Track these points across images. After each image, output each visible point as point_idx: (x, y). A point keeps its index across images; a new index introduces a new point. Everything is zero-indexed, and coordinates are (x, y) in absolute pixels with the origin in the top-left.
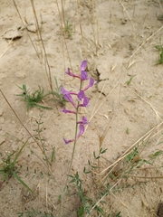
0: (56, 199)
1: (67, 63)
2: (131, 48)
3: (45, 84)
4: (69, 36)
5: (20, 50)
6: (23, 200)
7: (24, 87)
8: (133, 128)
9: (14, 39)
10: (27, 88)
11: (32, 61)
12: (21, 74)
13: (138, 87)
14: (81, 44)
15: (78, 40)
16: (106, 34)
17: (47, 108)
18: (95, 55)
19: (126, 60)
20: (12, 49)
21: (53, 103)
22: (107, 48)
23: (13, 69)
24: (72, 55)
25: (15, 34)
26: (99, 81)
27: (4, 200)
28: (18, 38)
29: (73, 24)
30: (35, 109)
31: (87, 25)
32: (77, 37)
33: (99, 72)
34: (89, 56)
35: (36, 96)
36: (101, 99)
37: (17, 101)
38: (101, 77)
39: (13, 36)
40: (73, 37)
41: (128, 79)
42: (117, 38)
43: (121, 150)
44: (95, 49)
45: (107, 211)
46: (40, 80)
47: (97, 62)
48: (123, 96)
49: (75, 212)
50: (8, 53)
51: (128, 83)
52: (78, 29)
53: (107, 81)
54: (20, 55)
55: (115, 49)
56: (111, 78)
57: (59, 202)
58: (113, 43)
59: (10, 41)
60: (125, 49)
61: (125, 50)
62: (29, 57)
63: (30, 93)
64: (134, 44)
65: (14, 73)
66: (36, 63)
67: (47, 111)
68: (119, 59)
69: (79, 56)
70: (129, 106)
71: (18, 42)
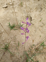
0: (20, 56)
2: (41, 9)
3: (15, 22)
4: (22, 6)
5: (7, 11)
6: (11, 57)
7: (9, 23)
8: (42, 35)
9: (6, 8)
10: (10, 23)
11: (11, 14)
12: (8, 19)
13: (44, 22)
14: (26, 8)
15: (25, 7)
16: (33, 4)
17: (16, 29)
18: (30, 12)
19: (40, 13)
20: (5, 11)
21: (18, 28)
22: (34, 9)
23: (6, 17)
24: (23, 12)
25: (6, 6)
26: (31, 20)
27: (6, 57)
28: (7, 7)
29: (23, 2)
30: (13, 30)
31: (27, 2)
32: (24, 6)
33: (32, 17)
34: (28, 12)
35: (13, 26)
36: (32, 26)
37: (7, 28)
38: (32, 19)
40: (23, 6)
42: (37, 5)
43: (38, 42)
44: (30, 10)
45: (35, 60)
46: (14, 21)
47: (31, 14)
48: (39, 25)
49: (25, 60)
50: (4, 12)
51: (41, 21)
52: (25, 3)
53: (34, 20)
54: (8, 13)
55: (36, 9)
56: (35, 19)
57: (21, 57)
58: (36, 7)
59: (4, 8)
60: (39, 9)
61: (40, 10)
62: (10, 13)
63: (11, 25)
64: (42, 7)
65: (6, 19)
66: (12, 15)
67: (16, 30)
68: (38, 13)
69: (25, 12)
70: (41, 28)
71: (7, 8)
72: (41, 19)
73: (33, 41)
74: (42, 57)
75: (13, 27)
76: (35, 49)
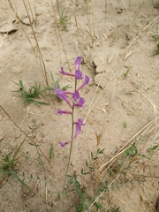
0: (56, 195)
1: (63, 55)
2: (128, 39)
3: (41, 79)
4: (65, 27)
5: (15, 44)
6: (23, 197)
7: (21, 82)
8: (130, 121)
9: (10, 33)
10: (24, 83)
11: (28, 55)
12: (18, 69)
13: (136, 79)
14: (77, 35)
15: (73, 32)
16: (102, 25)
17: (44, 104)
18: (91, 47)
19: (122, 51)
20: (8, 43)
21: (50, 98)
22: (103, 39)
23: (9, 65)
24: (67, 48)
25: (10, 28)
26: (96, 74)
27: (5, 198)
28: (14, 31)
29: (68, 15)
30: (32, 104)
31: (83, 15)
32: (72, 29)
33: (96, 64)
34: (85, 48)
35: (33, 92)
36: (98, 92)
37: (14, 98)
38: (98, 70)
39: (8, 30)
40: (69, 28)
41: (125, 70)
42: (113, 28)
43: (119, 145)
44: (91, 41)
45: (106, 207)
46: (36, 75)
47: (93, 55)
48: (120, 88)
49: (74, 209)
50: (3, 47)
51: (125, 75)
52: (73, 20)
53: (103, 74)
54: (16, 49)
55: (112, 39)
56: (108, 70)
57: (59, 198)
58: (109, 33)
59: (6, 35)
60: (121, 39)
61: (122, 41)
62: (24, 51)
63: (27, 88)
64: (130, 34)
65: (10, 68)
66: (31, 57)
67: (44, 107)
68: (116, 51)
69: (75, 48)
70: (126, 99)
71: (13, 35)
72: (126, 70)
73: (98, 138)
74: (132, 196)
75: (31, 96)
76: (106, 166)
